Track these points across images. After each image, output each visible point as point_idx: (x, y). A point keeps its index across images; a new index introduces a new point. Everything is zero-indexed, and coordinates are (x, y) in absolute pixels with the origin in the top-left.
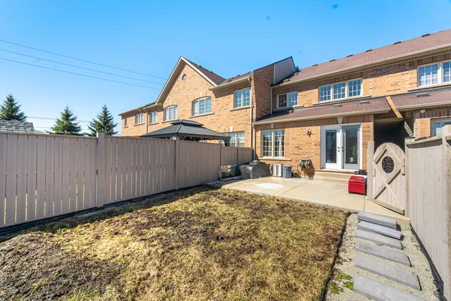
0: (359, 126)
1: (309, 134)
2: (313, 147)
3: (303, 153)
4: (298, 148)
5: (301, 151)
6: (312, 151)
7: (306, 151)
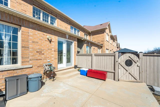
0: (72, 43)
1: (50, 41)
2: (53, 53)
3: (45, 58)
4: (40, 52)
5: (43, 56)
6: (53, 56)
7: (48, 56)
